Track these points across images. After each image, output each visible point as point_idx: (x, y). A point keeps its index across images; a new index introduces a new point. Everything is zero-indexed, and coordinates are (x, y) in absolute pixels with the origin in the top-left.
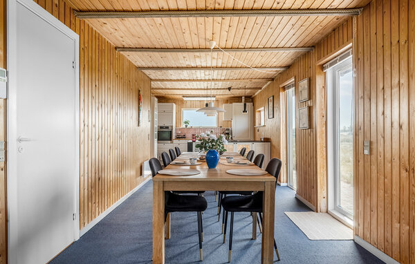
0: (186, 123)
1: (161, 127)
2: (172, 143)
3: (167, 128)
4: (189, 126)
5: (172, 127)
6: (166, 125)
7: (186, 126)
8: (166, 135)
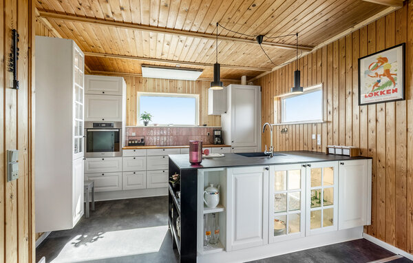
0: (145, 117)
1: (96, 125)
2: (121, 156)
3: (109, 125)
4: (150, 124)
5: (120, 124)
6: (107, 120)
7: (146, 123)
8: (109, 141)
